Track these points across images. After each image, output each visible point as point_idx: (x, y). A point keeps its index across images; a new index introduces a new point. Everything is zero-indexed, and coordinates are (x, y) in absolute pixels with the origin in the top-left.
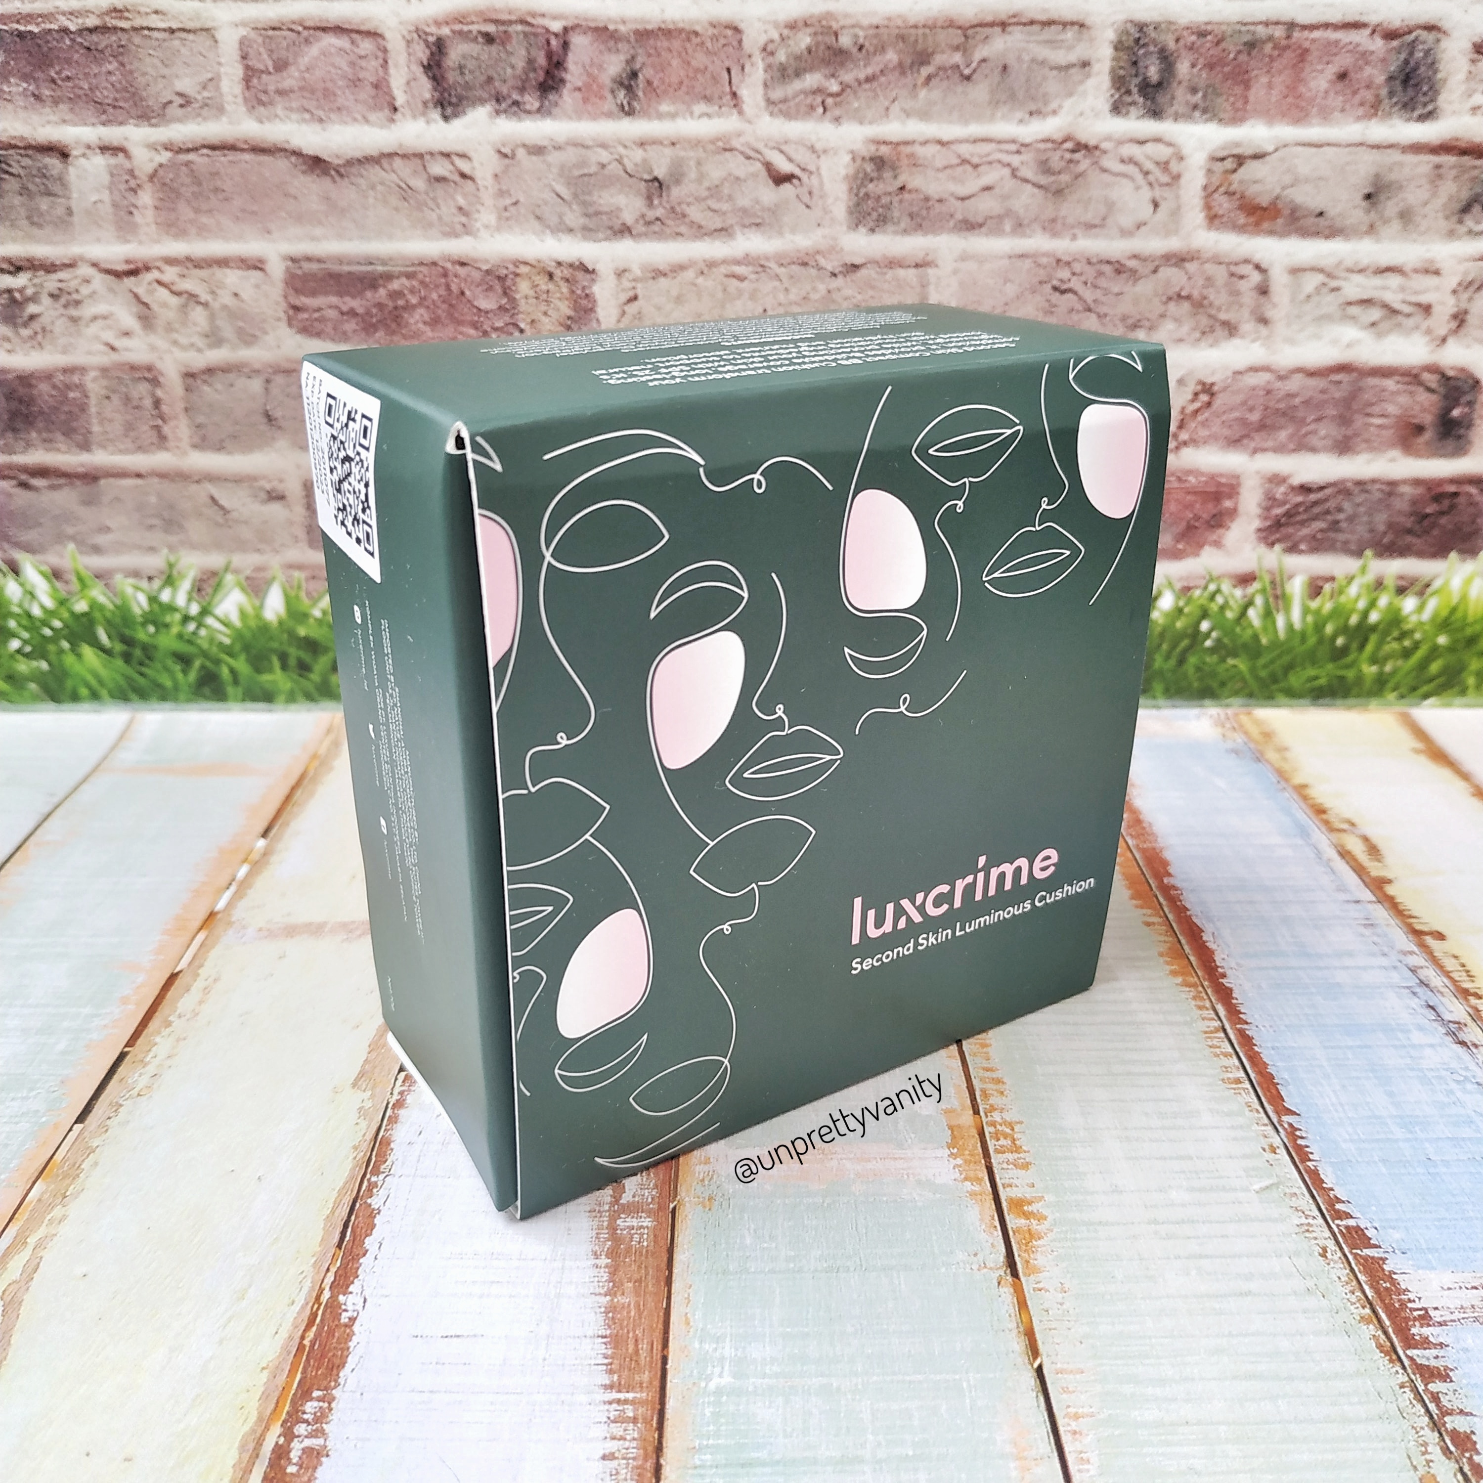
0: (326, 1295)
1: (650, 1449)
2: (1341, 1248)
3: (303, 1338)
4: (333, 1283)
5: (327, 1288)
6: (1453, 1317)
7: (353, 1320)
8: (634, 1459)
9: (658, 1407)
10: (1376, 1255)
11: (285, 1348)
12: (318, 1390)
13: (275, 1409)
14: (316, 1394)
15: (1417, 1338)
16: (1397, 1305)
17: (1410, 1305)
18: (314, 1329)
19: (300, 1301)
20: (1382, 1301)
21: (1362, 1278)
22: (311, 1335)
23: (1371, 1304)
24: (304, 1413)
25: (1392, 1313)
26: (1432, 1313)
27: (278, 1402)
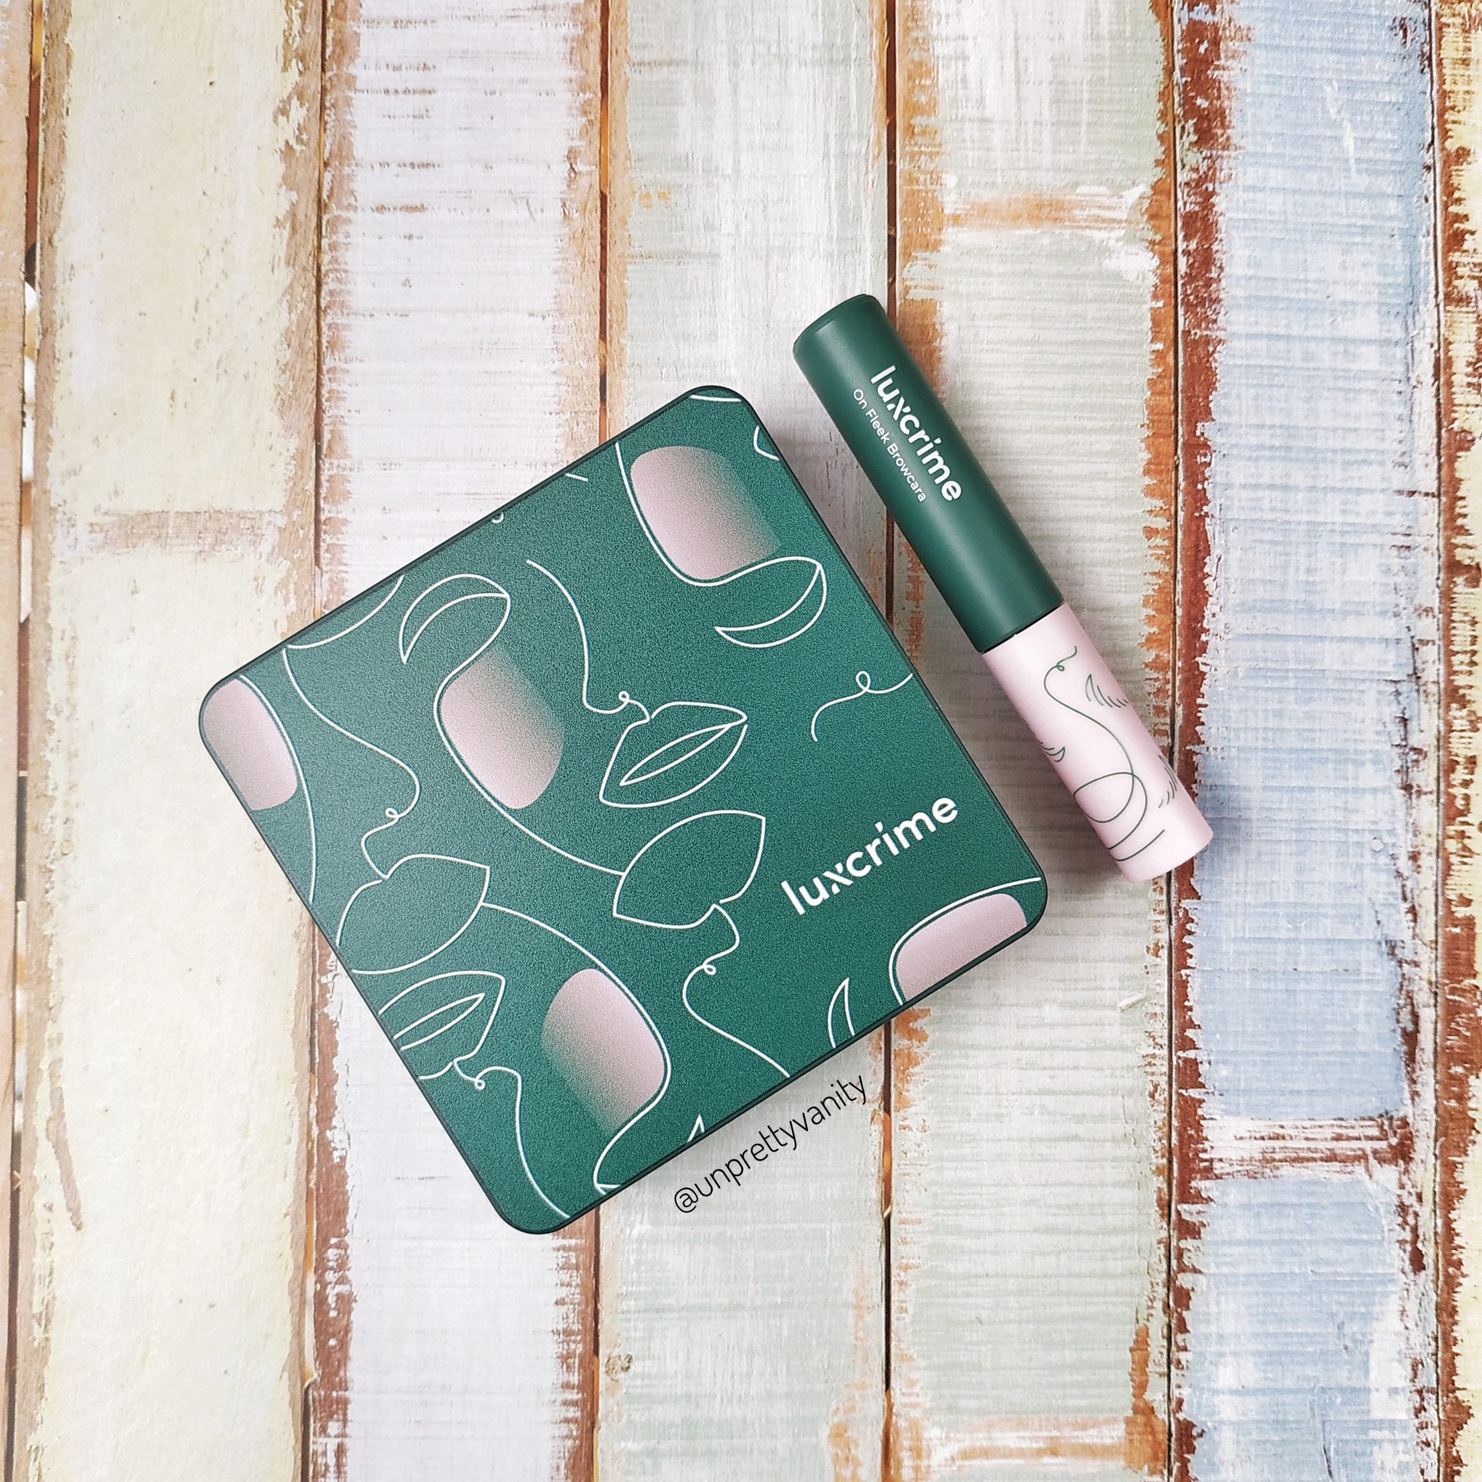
0: (315, 1131)
1: (590, 1295)
2: (1170, 1086)
3: (308, 1181)
4: (317, 1115)
5: (315, 1124)
6: (1229, 1170)
7: (343, 1159)
8: (579, 1304)
9: (594, 1254)
10: (1198, 1097)
11: (296, 1191)
12: (334, 1236)
13: (306, 1255)
14: (333, 1241)
15: (1192, 1191)
16: (1191, 1155)
17: (1202, 1155)
18: (315, 1170)
19: (295, 1140)
20: (1181, 1149)
21: (1175, 1123)
22: (313, 1177)
23: (1170, 1153)
24: (328, 1261)
25: (1185, 1162)
26: (1217, 1165)
27: (306, 1250)
